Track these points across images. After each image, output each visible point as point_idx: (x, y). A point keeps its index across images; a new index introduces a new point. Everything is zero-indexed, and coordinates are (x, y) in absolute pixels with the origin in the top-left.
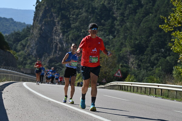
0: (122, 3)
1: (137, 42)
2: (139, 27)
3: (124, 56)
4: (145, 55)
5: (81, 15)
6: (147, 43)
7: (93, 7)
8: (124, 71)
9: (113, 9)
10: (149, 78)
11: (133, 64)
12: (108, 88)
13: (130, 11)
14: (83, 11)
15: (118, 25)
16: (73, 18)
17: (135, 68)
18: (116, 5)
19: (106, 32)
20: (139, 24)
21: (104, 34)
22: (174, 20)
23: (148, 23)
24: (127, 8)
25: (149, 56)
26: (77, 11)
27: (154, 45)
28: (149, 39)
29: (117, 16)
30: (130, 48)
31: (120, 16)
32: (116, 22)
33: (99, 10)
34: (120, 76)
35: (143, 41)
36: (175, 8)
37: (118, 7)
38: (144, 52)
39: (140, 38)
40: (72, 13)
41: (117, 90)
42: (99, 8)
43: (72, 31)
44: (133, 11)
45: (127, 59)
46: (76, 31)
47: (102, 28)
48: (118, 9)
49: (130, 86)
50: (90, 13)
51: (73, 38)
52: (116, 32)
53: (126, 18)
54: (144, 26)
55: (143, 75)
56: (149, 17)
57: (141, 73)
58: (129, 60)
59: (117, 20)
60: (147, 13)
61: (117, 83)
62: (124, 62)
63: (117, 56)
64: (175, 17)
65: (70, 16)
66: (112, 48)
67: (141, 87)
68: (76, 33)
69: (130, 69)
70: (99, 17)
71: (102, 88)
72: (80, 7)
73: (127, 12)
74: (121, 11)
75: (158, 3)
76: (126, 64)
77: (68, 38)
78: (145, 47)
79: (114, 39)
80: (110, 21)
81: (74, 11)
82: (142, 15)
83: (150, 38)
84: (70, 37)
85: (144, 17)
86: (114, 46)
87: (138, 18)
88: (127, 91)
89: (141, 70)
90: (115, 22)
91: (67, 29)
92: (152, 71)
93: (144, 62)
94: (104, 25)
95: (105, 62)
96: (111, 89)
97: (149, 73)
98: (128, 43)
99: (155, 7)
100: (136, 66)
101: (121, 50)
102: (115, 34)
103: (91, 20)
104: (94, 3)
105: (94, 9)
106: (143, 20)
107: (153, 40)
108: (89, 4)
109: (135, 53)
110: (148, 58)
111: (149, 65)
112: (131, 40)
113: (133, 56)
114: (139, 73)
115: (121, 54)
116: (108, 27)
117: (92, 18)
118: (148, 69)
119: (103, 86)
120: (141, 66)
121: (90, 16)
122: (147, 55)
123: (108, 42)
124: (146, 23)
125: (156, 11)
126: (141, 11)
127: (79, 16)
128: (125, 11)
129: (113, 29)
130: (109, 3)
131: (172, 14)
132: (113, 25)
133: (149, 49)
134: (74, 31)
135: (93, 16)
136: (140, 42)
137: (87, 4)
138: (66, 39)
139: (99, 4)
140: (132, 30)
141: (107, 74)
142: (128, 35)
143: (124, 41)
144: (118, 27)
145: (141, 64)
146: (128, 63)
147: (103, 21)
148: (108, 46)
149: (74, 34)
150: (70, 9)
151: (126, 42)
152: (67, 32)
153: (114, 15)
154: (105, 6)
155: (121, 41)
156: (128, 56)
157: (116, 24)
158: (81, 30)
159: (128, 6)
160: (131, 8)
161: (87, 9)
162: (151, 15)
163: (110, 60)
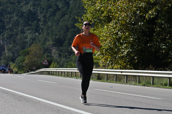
0: (44, 8)
1: (57, 37)
2: (58, 26)
3: (48, 48)
4: (64, 46)
5: (13, 19)
6: (65, 37)
7: (22, 12)
8: (49, 59)
9: (37, 13)
10: (69, 64)
11: (55, 54)
12: (38, 73)
13: (50, 14)
14: (14, 15)
15: (42, 25)
16: (7, 21)
17: (57, 57)
18: (39, 10)
19: (33, 31)
20: (58, 23)
21: (31, 32)
22: (86, 19)
23: (65, 22)
24: (48, 11)
25: (67, 47)
26: (9, 16)
27: (70, 38)
28: (66, 35)
29: (41, 18)
30: (52, 42)
31: (43, 18)
32: (41, 23)
33: (26, 14)
34: (47, 63)
35: (62, 36)
36: (86, 11)
37: (41, 11)
38: (63, 44)
39: (60, 33)
40: (5, 17)
41: (45, 75)
42: (27, 12)
43: (6, 31)
44: (52, 14)
45: (50, 50)
46: (9, 31)
47: (29, 27)
48: (41, 12)
49: (56, 72)
50: (20, 17)
51: (8, 37)
52: (41, 30)
53: (48, 19)
54: (62, 24)
55: (64, 61)
56: (65, 18)
57: (62, 60)
58: (52, 51)
59: (41, 21)
60: (63, 15)
61: (45, 70)
62: (48, 52)
63: (43, 49)
64: (87, 17)
65: (4, 20)
66: (39, 43)
67: (64, 72)
68: (10, 33)
69: (53, 58)
70: (27, 20)
71: (33, 74)
72: (12, 13)
73: (48, 15)
74: (44, 14)
75: (71, 6)
76: (50, 54)
77: (4, 37)
78: (63, 40)
79: (39, 36)
80: (35, 22)
81: (7, 16)
82: (59, 16)
83: (67, 33)
84: (5, 35)
85: (61, 18)
86: (39, 41)
87: (57, 19)
88: (54, 75)
89: (61, 58)
90: (39, 23)
91: (2, 30)
92: (70, 58)
93: (63, 52)
94: (31, 25)
95: (34, 54)
96: (41, 74)
97: (68, 60)
98: (51, 38)
99: (69, 10)
100: (58, 55)
101: (45, 44)
102: (40, 32)
103: (21, 22)
104: (22, 9)
105: (23, 14)
106: (60, 20)
107: (69, 35)
108: (19, 10)
109: (56, 45)
110: (66, 49)
111: (67, 54)
112: (52, 36)
113: (55, 47)
114: (60, 60)
115: (45, 46)
116: (34, 26)
117: (22, 21)
118: (67, 57)
119: (33, 72)
120: (62, 55)
121: (20, 19)
122: (65, 46)
123: (35, 38)
124: (63, 22)
125: (70, 13)
126: (59, 13)
127: (12, 19)
128: (47, 14)
129: (39, 28)
130: (34, 9)
131: (84, 15)
132: (38, 25)
133: (67, 41)
134: (8, 31)
135: (22, 19)
136: (59, 37)
137: (17, 10)
138: (2, 37)
139: (26, 9)
140: (53, 28)
141: (36, 62)
142: (50, 32)
143: (47, 36)
144: (42, 27)
145: (61, 53)
146: (51, 54)
147: (30, 22)
148: (35, 41)
149: (8, 33)
150: (4, 14)
151: (49, 37)
152: (3, 32)
153: (39, 17)
154: (31, 11)
155: (45, 37)
156: (51, 48)
157: (41, 24)
158: (14, 30)
159: (49, 10)
160: (51, 11)
161: (17, 13)
162: (66, 16)
163: (38, 52)
